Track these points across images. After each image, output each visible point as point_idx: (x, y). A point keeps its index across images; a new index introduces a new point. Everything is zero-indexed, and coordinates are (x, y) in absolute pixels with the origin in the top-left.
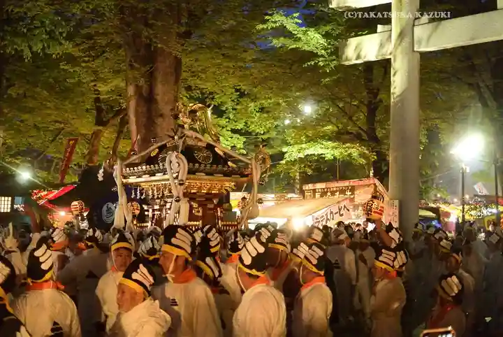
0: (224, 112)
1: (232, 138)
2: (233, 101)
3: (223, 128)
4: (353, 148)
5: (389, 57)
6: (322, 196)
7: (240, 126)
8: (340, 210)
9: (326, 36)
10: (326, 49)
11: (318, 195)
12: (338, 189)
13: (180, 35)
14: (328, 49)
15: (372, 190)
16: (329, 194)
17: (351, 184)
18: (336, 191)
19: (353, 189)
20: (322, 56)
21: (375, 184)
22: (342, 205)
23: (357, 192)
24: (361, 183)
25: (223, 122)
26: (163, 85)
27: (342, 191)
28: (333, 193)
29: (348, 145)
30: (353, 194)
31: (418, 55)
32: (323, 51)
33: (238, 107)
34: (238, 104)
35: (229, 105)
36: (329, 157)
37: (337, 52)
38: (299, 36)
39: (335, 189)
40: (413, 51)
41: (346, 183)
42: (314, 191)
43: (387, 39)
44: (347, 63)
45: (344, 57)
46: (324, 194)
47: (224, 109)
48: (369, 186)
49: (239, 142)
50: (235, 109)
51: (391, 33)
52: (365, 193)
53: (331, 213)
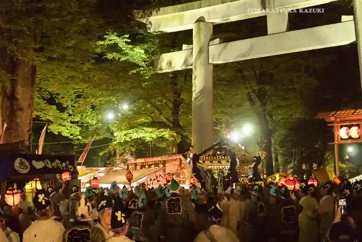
0: (65, 108)
1: (71, 127)
2: (72, 100)
3: (64, 120)
4: (165, 131)
5: (191, 67)
6: (141, 168)
7: (77, 119)
8: (157, 177)
9: (146, 52)
10: (145, 62)
11: (138, 167)
12: (153, 163)
13: (36, 50)
14: (147, 61)
15: (179, 163)
16: (147, 166)
17: (163, 159)
18: (152, 164)
19: (164, 163)
20: (143, 67)
21: (180, 159)
22: (158, 174)
23: (167, 165)
24: (170, 158)
25: (65, 115)
26: (22, 87)
27: (156, 165)
28: (150, 166)
29: (161, 130)
30: (164, 166)
31: (212, 66)
32: (143, 63)
33: (76, 105)
34: (76, 102)
35: (69, 103)
36: (148, 139)
37: (152, 64)
38: (126, 51)
39: (151, 163)
40: (209, 63)
41: (159, 159)
42: (136, 164)
43: (190, 55)
44: (160, 72)
45: (159, 67)
46: (143, 166)
47: (65, 106)
48: (176, 160)
49: (76, 130)
50: (74, 107)
51: (192, 51)
52: (173, 165)
53: (151, 180)
